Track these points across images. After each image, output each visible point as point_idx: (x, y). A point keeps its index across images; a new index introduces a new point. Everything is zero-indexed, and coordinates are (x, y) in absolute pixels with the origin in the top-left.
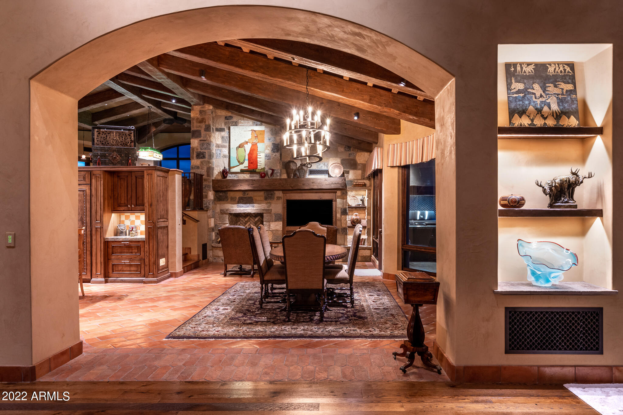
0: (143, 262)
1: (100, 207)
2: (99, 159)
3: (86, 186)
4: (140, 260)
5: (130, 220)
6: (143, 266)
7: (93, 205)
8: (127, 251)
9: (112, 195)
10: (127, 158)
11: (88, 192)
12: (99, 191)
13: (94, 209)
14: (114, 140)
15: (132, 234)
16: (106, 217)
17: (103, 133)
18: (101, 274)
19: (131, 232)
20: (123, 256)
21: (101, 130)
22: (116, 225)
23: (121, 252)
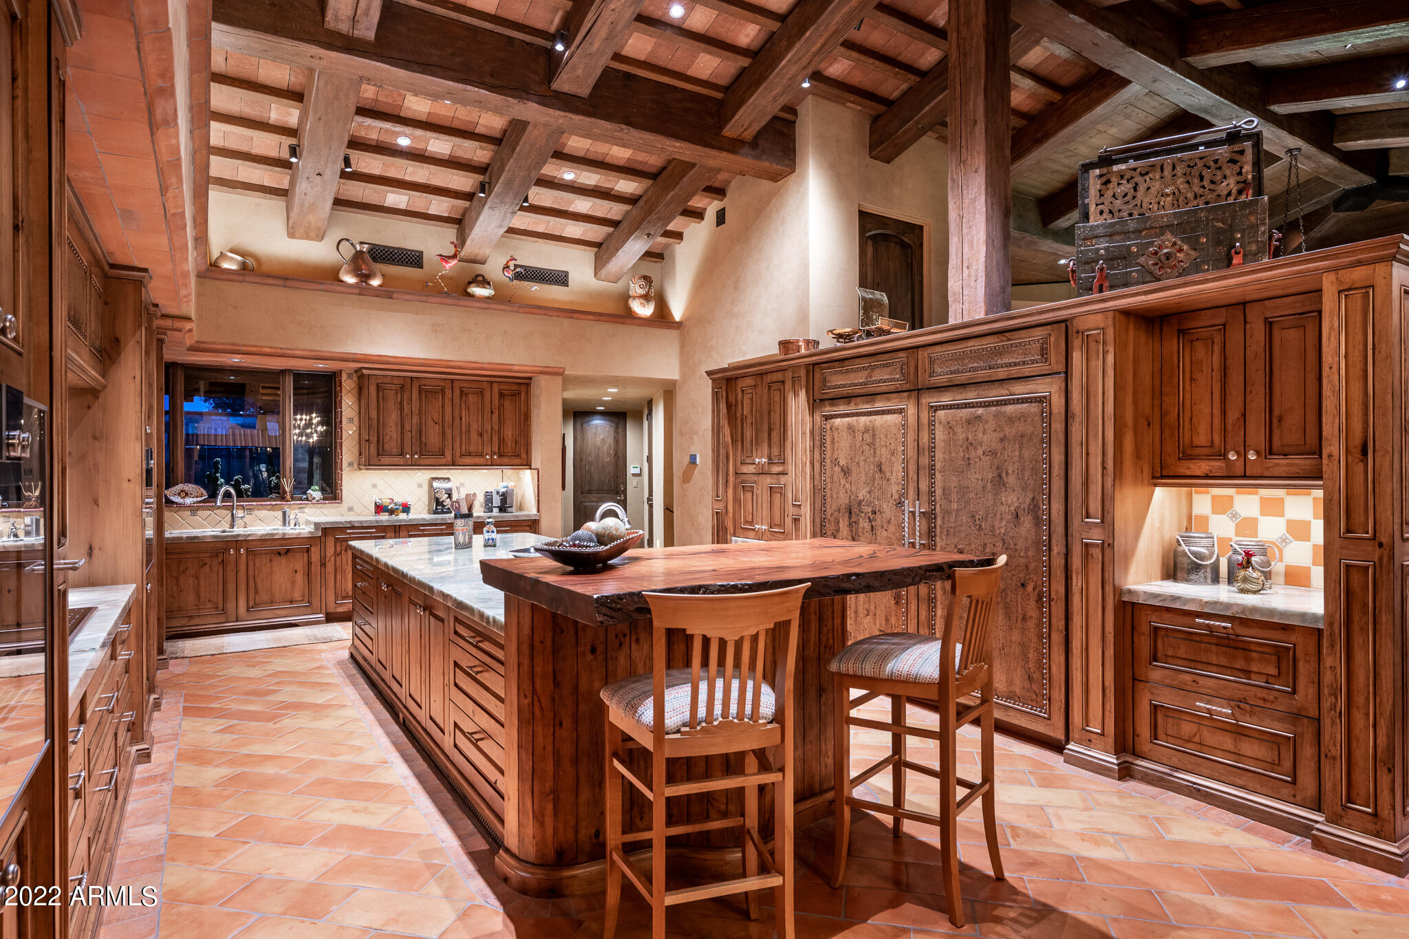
0: (1307, 730)
1: (1103, 462)
2: (1102, 270)
3: (1048, 380)
4: (1295, 717)
5: (1234, 516)
6: (1307, 751)
7: (1076, 451)
8: (1224, 661)
9: (1157, 411)
10: (1223, 250)
11: (1058, 402)
12: (1096, 396)
13: (1078, 469)
14: (1168, 195)
15: (1246, 580)
16: (1126, 501)
17: (1122, 177)
18: (1102, 734)
19: (1242, 573)
20: (1202, 681)
21: (1115, 168)
22: (1172, 532)
23: (1193, 662)
